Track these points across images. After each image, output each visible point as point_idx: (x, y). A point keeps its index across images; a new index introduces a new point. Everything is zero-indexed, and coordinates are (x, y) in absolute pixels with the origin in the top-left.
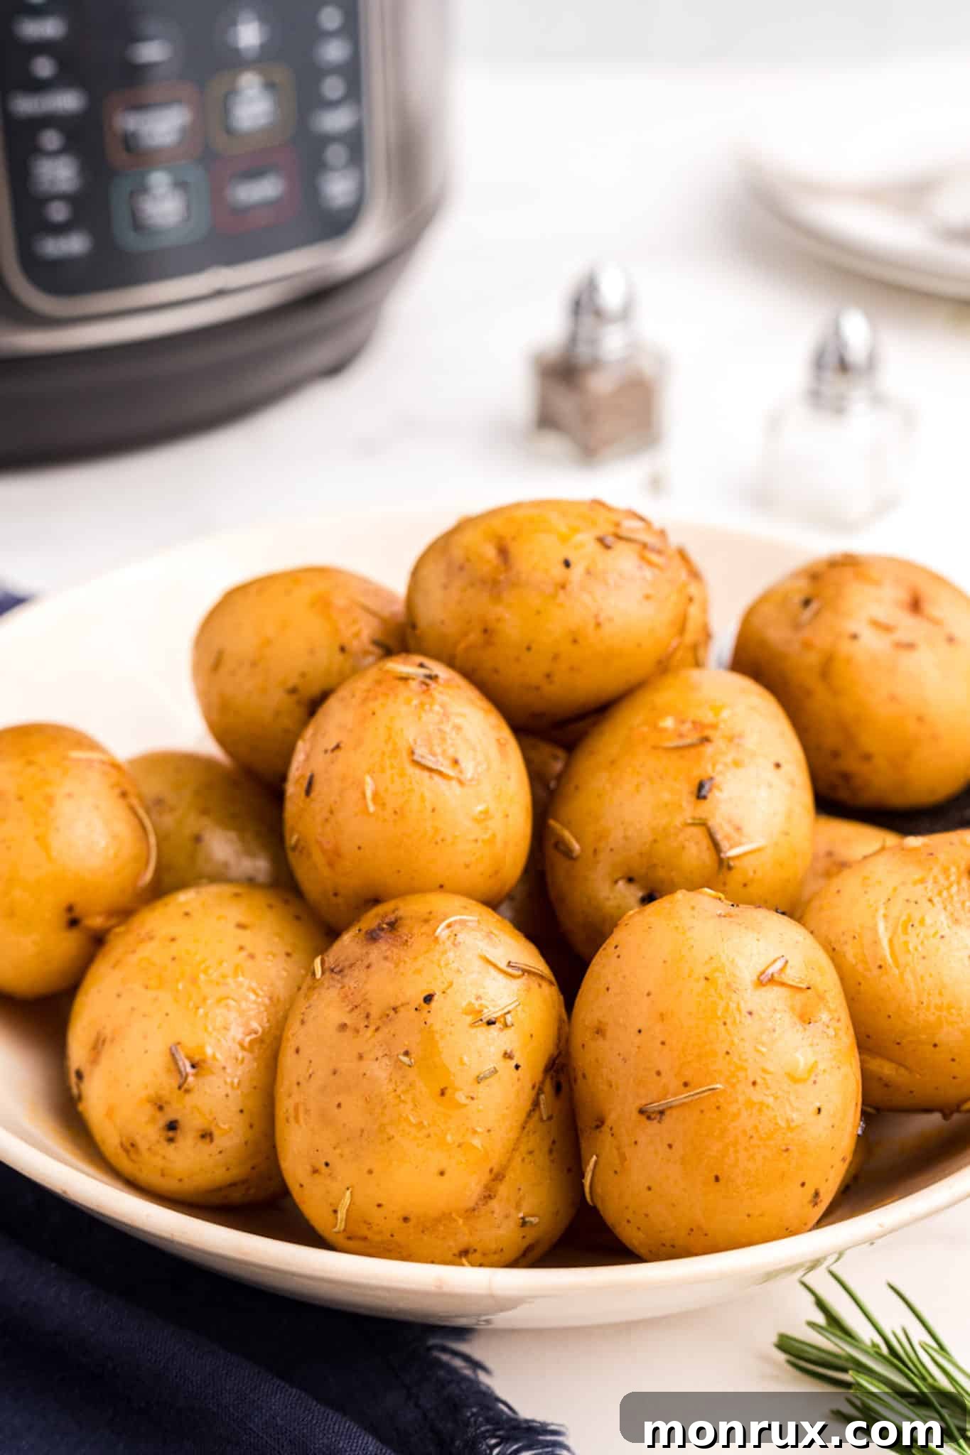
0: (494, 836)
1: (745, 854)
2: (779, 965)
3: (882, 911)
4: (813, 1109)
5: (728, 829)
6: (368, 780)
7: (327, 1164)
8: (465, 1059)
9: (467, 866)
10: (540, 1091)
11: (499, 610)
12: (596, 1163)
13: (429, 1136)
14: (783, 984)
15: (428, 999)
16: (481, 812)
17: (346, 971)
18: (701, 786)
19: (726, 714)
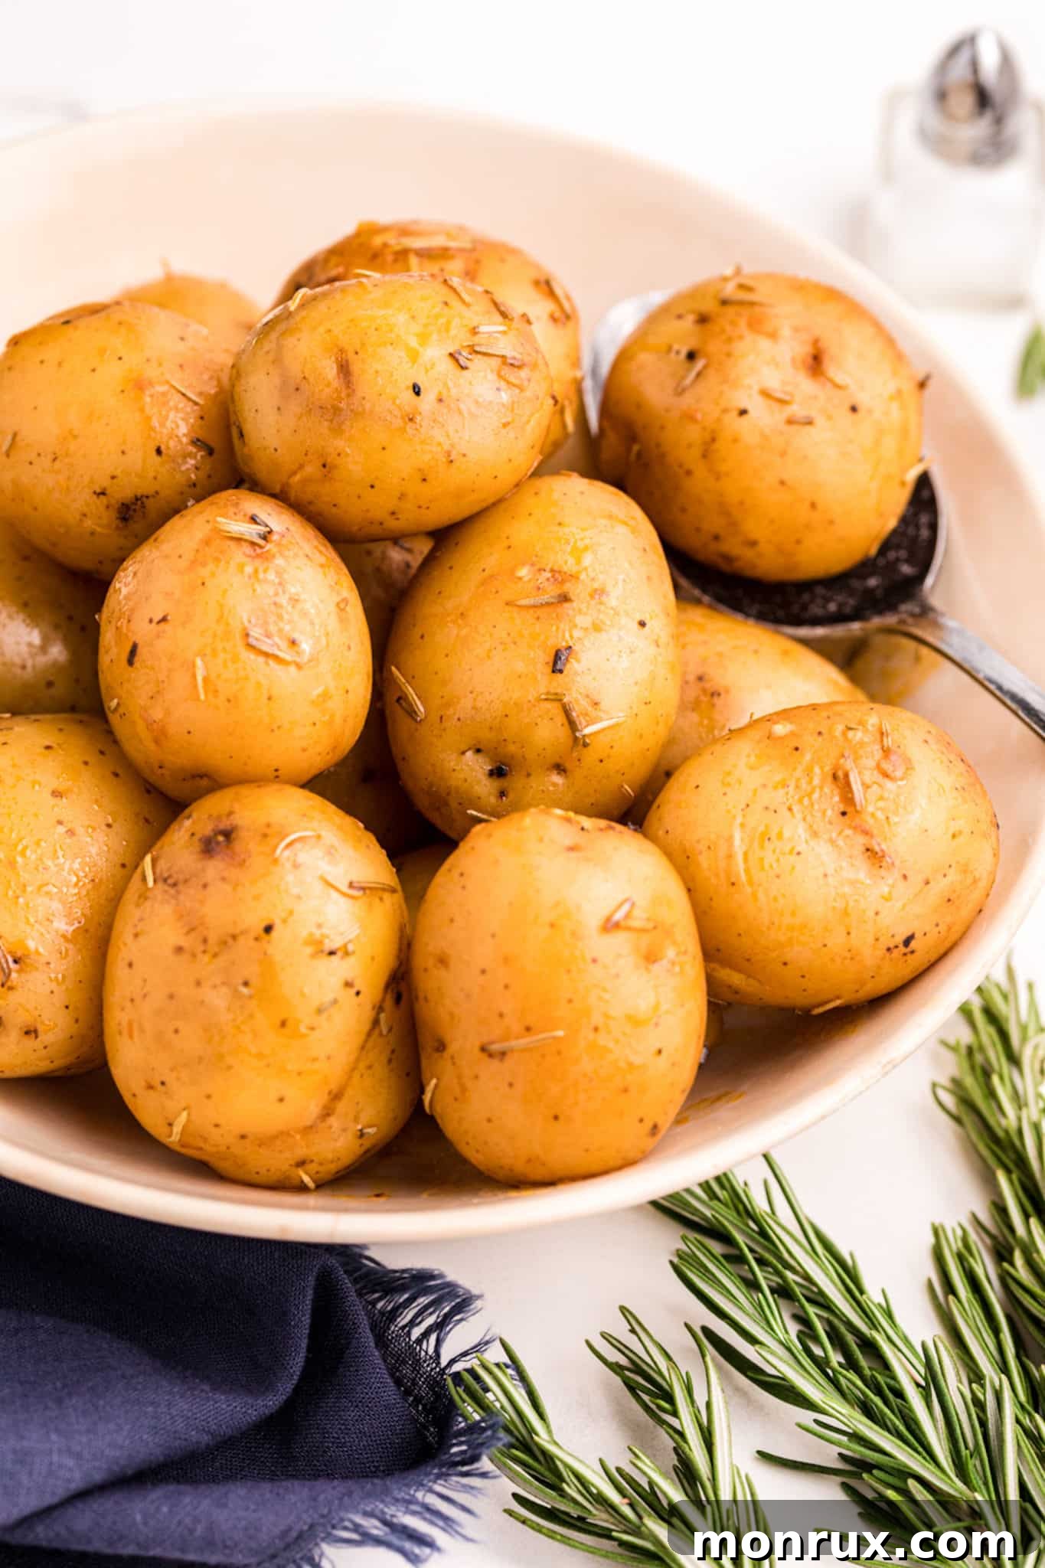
0: (332, 716)
1: (603, 730)
2: (626, 908)
3: (739, 820)
4: (654, 1049)
5: (584, 703)
6: (199, 662)
7: (163, 1083)
8: (306, 990)
9: (304, 750)
10: (380, 1009)
11: (340, 443)
12: (436, 1086)
13: (268, 1066)
14: (629, 929)
15: (268, 929)
16: (319, 696)
17: (181, 887)
18: (557, 656)
19: (588, 559)
